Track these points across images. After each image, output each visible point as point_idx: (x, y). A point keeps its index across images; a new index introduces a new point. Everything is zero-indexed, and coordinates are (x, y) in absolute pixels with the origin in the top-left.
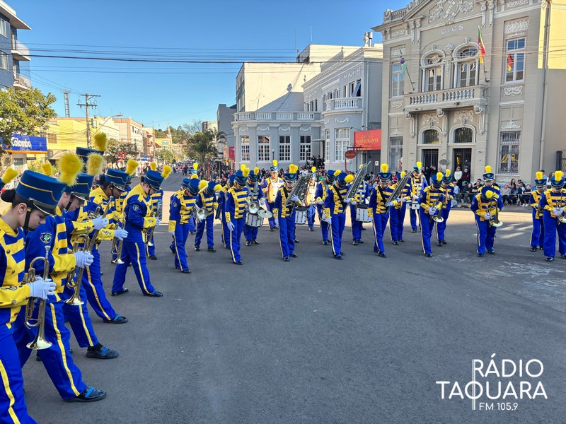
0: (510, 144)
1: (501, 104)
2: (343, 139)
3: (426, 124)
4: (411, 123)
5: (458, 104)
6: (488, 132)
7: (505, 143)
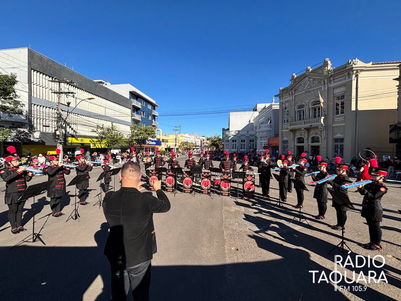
0: (339, 144)
1: (333, 125)
2: (263, 141)
3: (298, 135)
4: (292, 135)
5: (311, 126)
6: (327, 138)
7: (336, 144)
